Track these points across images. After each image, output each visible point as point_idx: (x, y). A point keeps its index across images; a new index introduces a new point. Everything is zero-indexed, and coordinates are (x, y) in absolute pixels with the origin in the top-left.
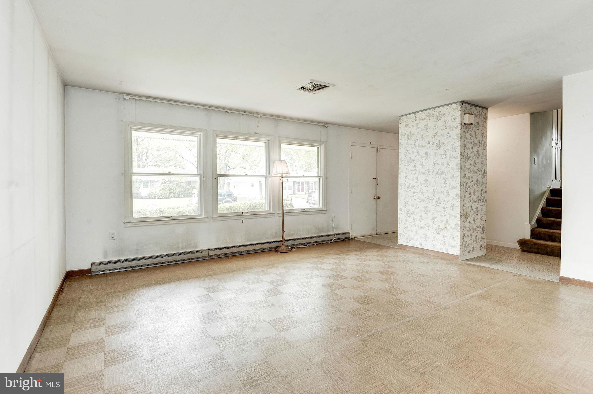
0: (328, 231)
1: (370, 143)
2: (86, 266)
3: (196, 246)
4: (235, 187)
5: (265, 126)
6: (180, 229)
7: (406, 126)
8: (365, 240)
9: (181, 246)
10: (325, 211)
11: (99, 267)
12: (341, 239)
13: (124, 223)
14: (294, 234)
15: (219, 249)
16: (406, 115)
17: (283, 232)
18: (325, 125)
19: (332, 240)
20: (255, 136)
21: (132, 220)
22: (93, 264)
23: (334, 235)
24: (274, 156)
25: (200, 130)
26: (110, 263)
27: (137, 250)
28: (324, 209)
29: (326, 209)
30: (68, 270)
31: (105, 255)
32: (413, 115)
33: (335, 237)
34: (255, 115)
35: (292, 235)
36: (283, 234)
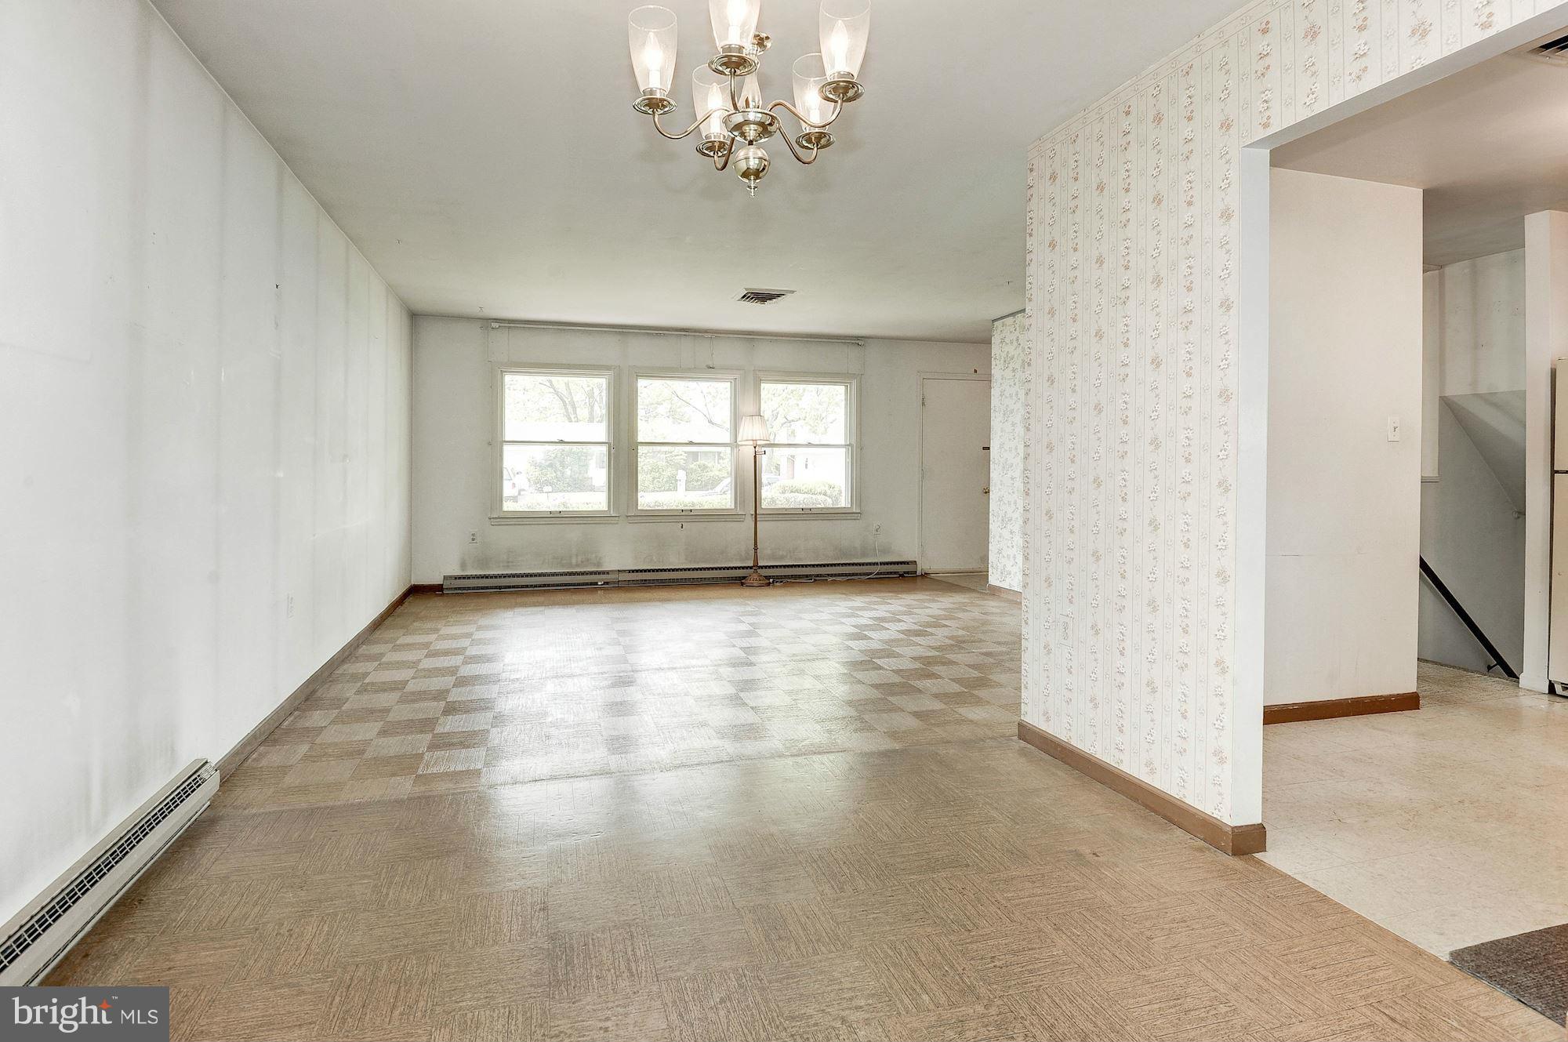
0: (864, 555)
1: (976, 371)
2: (436, 579)
3: (599, 564)
4: (806, 467)
5: (725, 353)
6: (574, 534)
7: (1002, 341)
8: (951, 580)
9: (574, 561)
10: (856, 515)
11: (453, 581)
12: (895, 573)
13: (490, 519)
14: (786, 556)
15: (637, 571)
16: (1002, 318)
17: (756, 549)
18: (856, 341)
19: (871, 574)
20: (709, 370)
21: (502, 515)
22: (445, 578)
23: (877, 564)
24: (748, 407)
25: (608, 368)
26: (469, 577)
27: (508, 562)
28: (854, 511)
29: (858, 511)
30: (413, 583)
31: (463, 565)
32: (1010, 320)
33: (878, 569)
34: (706, 335)
35: (782, 558)
36: (756, 552)
